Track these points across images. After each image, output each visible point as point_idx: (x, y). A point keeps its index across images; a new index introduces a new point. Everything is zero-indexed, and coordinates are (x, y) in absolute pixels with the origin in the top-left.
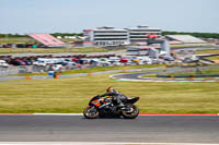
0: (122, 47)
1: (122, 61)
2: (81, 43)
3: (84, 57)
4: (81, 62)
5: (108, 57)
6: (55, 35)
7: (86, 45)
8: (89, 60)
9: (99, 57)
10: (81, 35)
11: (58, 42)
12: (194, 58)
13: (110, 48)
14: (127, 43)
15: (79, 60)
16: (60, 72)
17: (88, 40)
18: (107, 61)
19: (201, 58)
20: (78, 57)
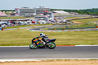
0: (32, 16)
1: (32, 22)
2: (14, 14)
3: (16, 21)
4: (14, 23)
5: (26, 21)
6: (2, 11)
7: (16, 15)
8: (18, 22)
9: (22, 21)
10: (14, 11)
11: (4, 14)
12: (65, 21)
13: (27, 17)
14: (35, 14)
15: (13, 22)
16: (5, 27)
17: (17, 13)
18: (26, 22)
19: (68, 21)
20: (13, 21)
